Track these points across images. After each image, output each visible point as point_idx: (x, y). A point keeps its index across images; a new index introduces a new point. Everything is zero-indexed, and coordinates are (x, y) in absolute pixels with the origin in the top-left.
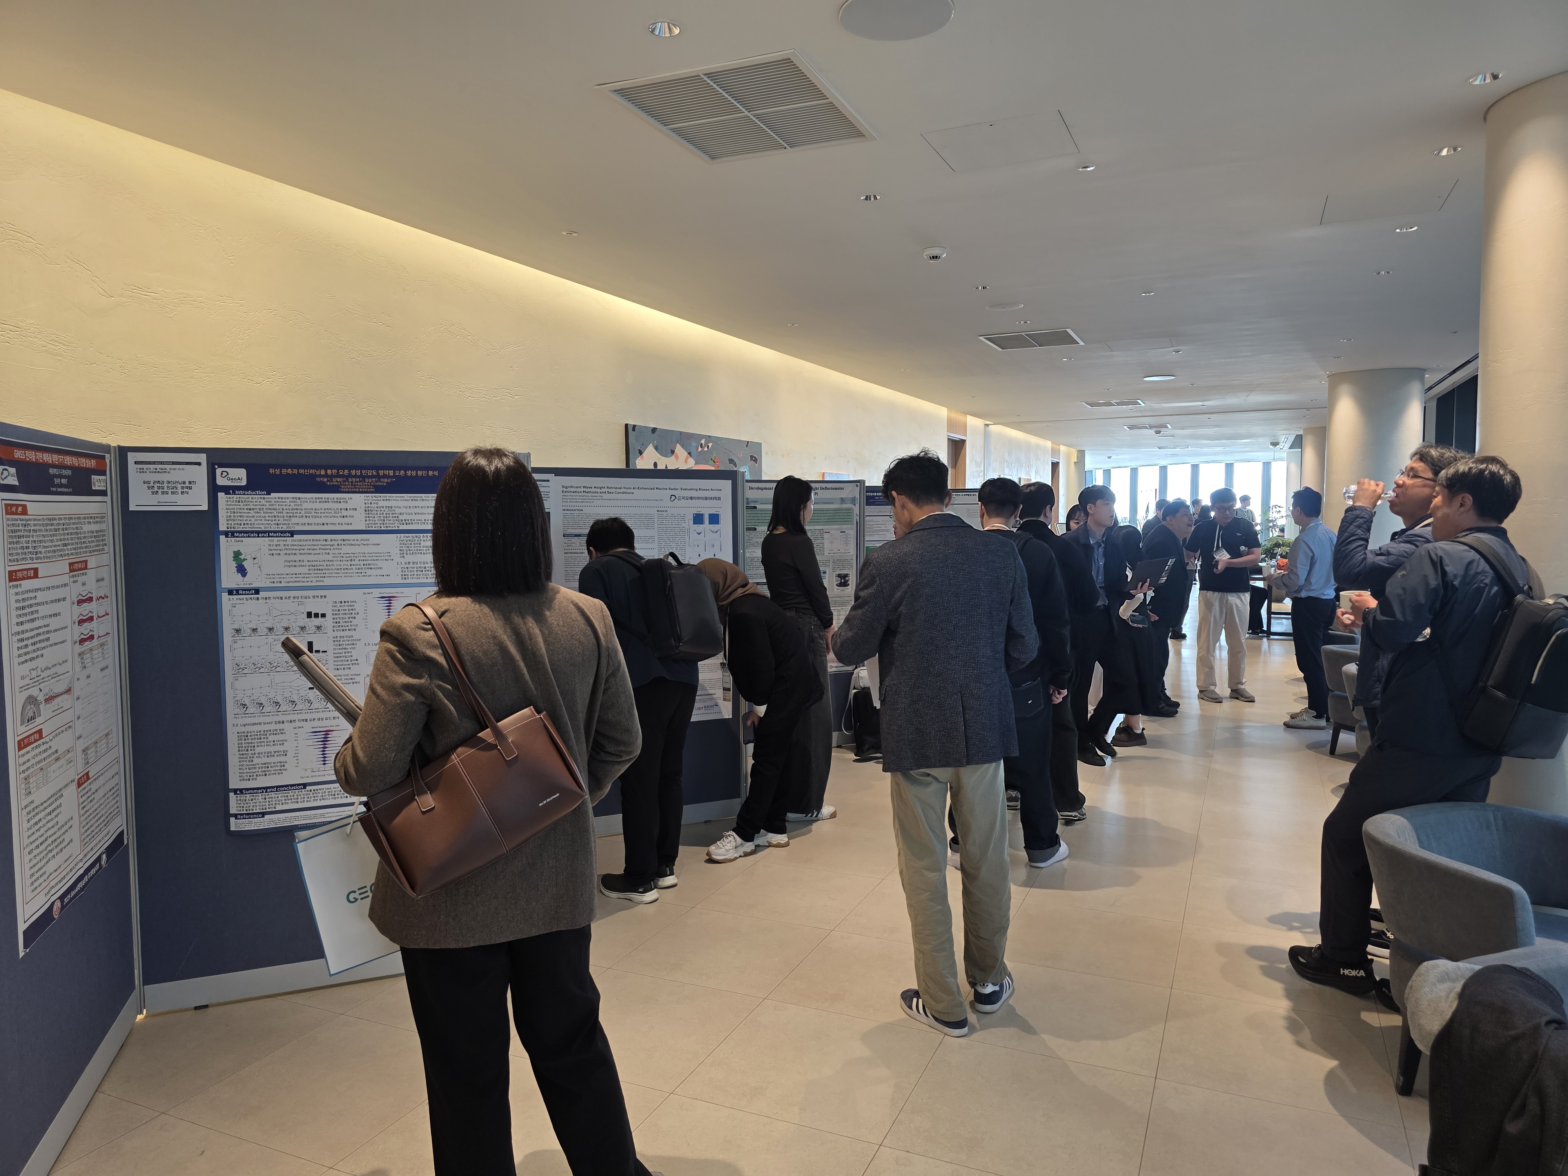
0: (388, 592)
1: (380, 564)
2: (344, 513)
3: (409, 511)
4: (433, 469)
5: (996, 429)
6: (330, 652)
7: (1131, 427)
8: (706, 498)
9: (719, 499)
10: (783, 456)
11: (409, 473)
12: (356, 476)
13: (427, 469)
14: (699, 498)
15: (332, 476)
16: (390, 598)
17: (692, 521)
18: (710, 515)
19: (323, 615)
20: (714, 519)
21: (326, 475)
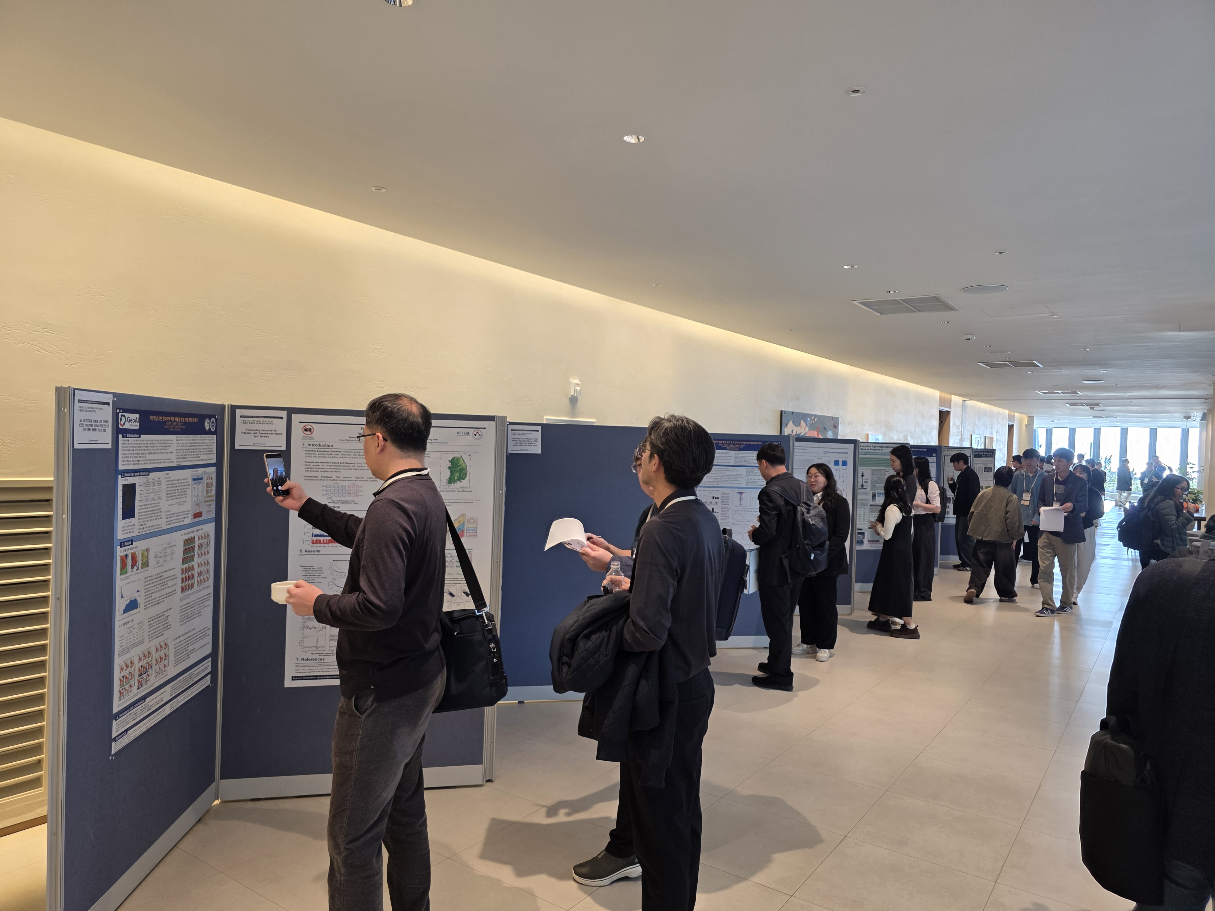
0: (741, 490)
1: (739, 479)
2: (728, 458)
4: (760, 442)
5: (969, 403)
6: (719, 513)
7: (1071, 404)
8: (841, 453)
9: (847, 453)
10: (849, 424)
11: (751, 443)
12: (732, 444)
14: (837, 453)
15: (724, 444)
16: (741, 493)
18: (842, 461)
19: (718, 498)
20: (844, 463)
21: (722, 443)
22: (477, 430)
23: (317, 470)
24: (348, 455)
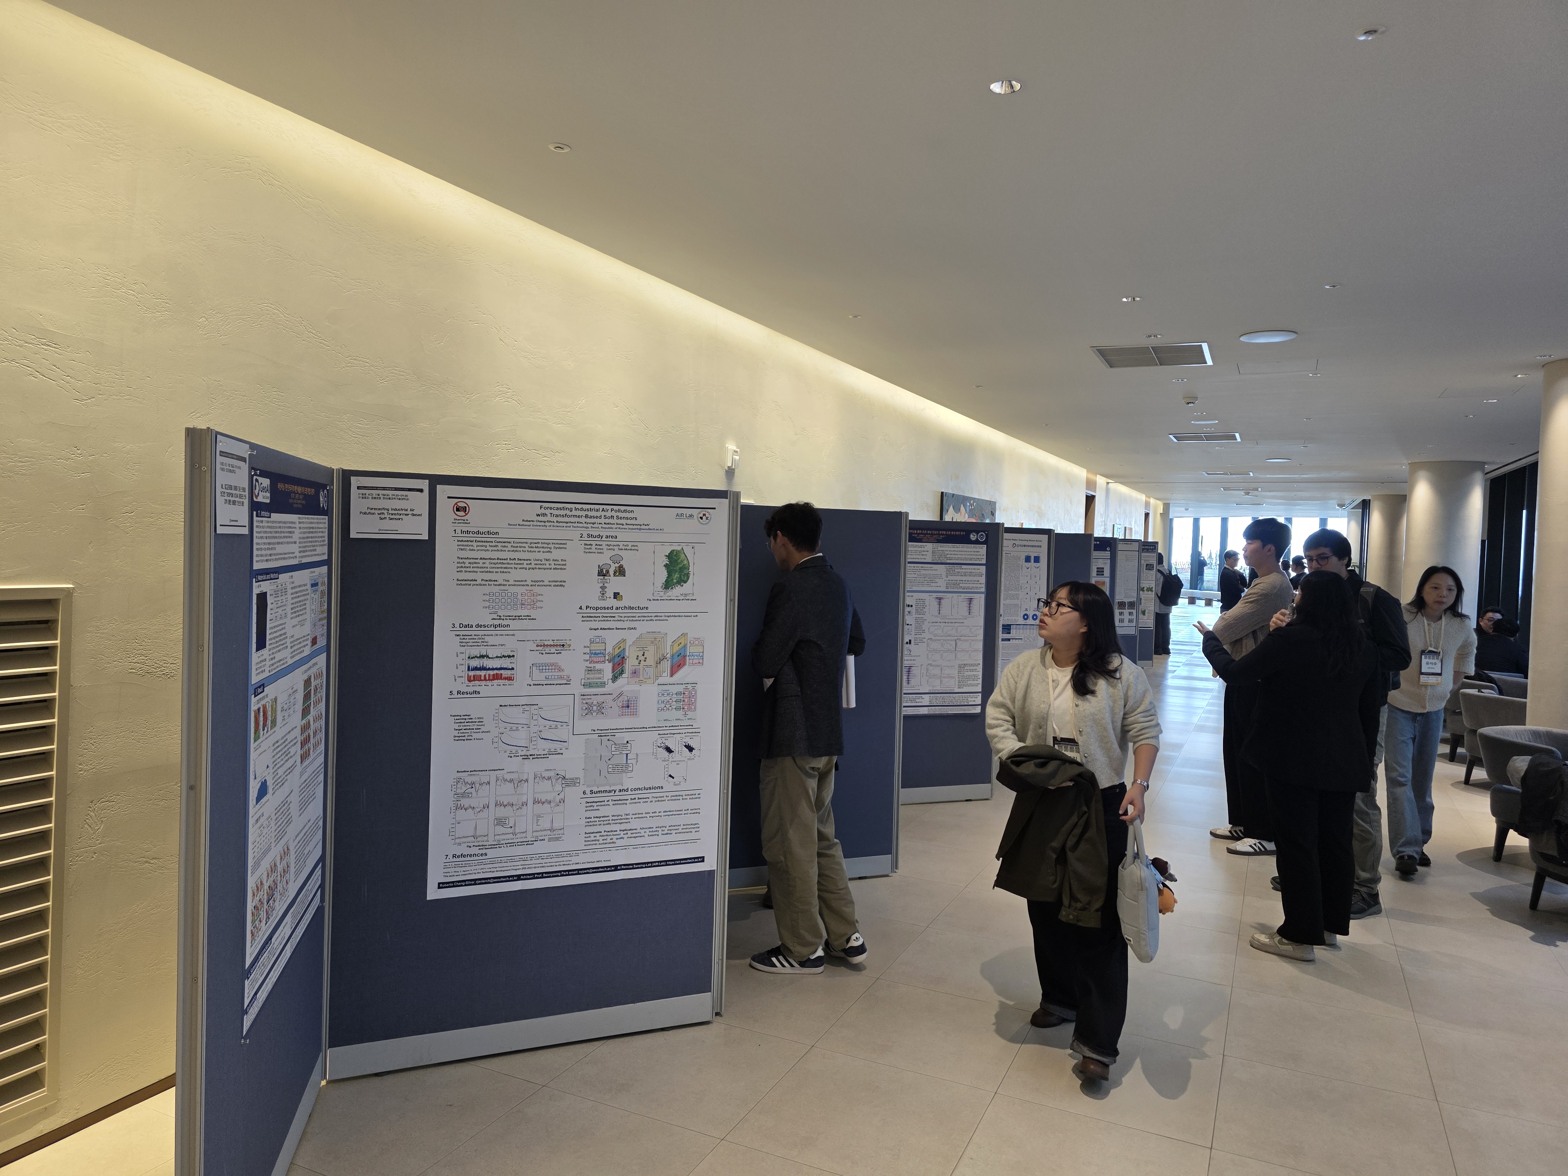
0: (939, 595)
1: (937, 580)
2: (923, 553)
3: (951, 553)
4: (963, 531)
5: (1113, 485)
6: (913, 625)
8: (1033, 546)
9: (1041, 547)
10: (1006, 510)
12: (929, 534)
13: (961, 531)
14: (1029, 546)
15: (919, 534)
16: (940, 599)
17: (1024, 560)
18: (1034, 556)
19: (912, 606)
21: (917, 533)
22: (704, 512)
23: (475, 570)
24: (520, 547)
